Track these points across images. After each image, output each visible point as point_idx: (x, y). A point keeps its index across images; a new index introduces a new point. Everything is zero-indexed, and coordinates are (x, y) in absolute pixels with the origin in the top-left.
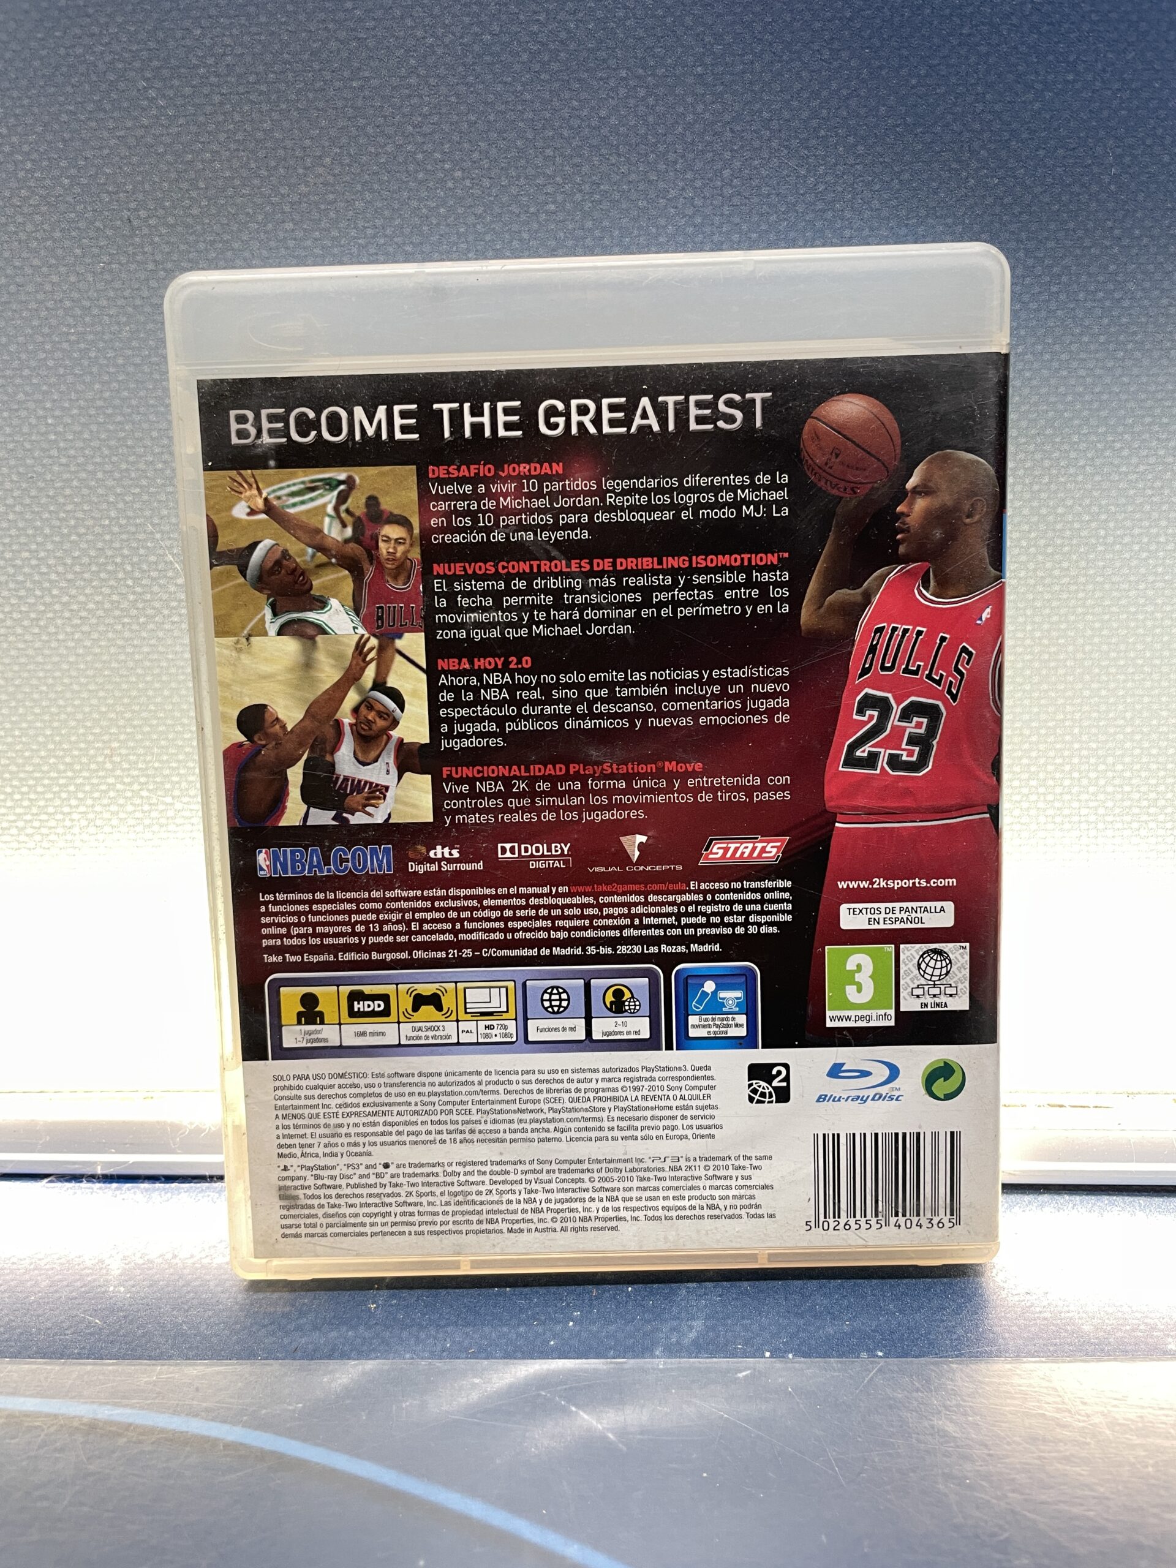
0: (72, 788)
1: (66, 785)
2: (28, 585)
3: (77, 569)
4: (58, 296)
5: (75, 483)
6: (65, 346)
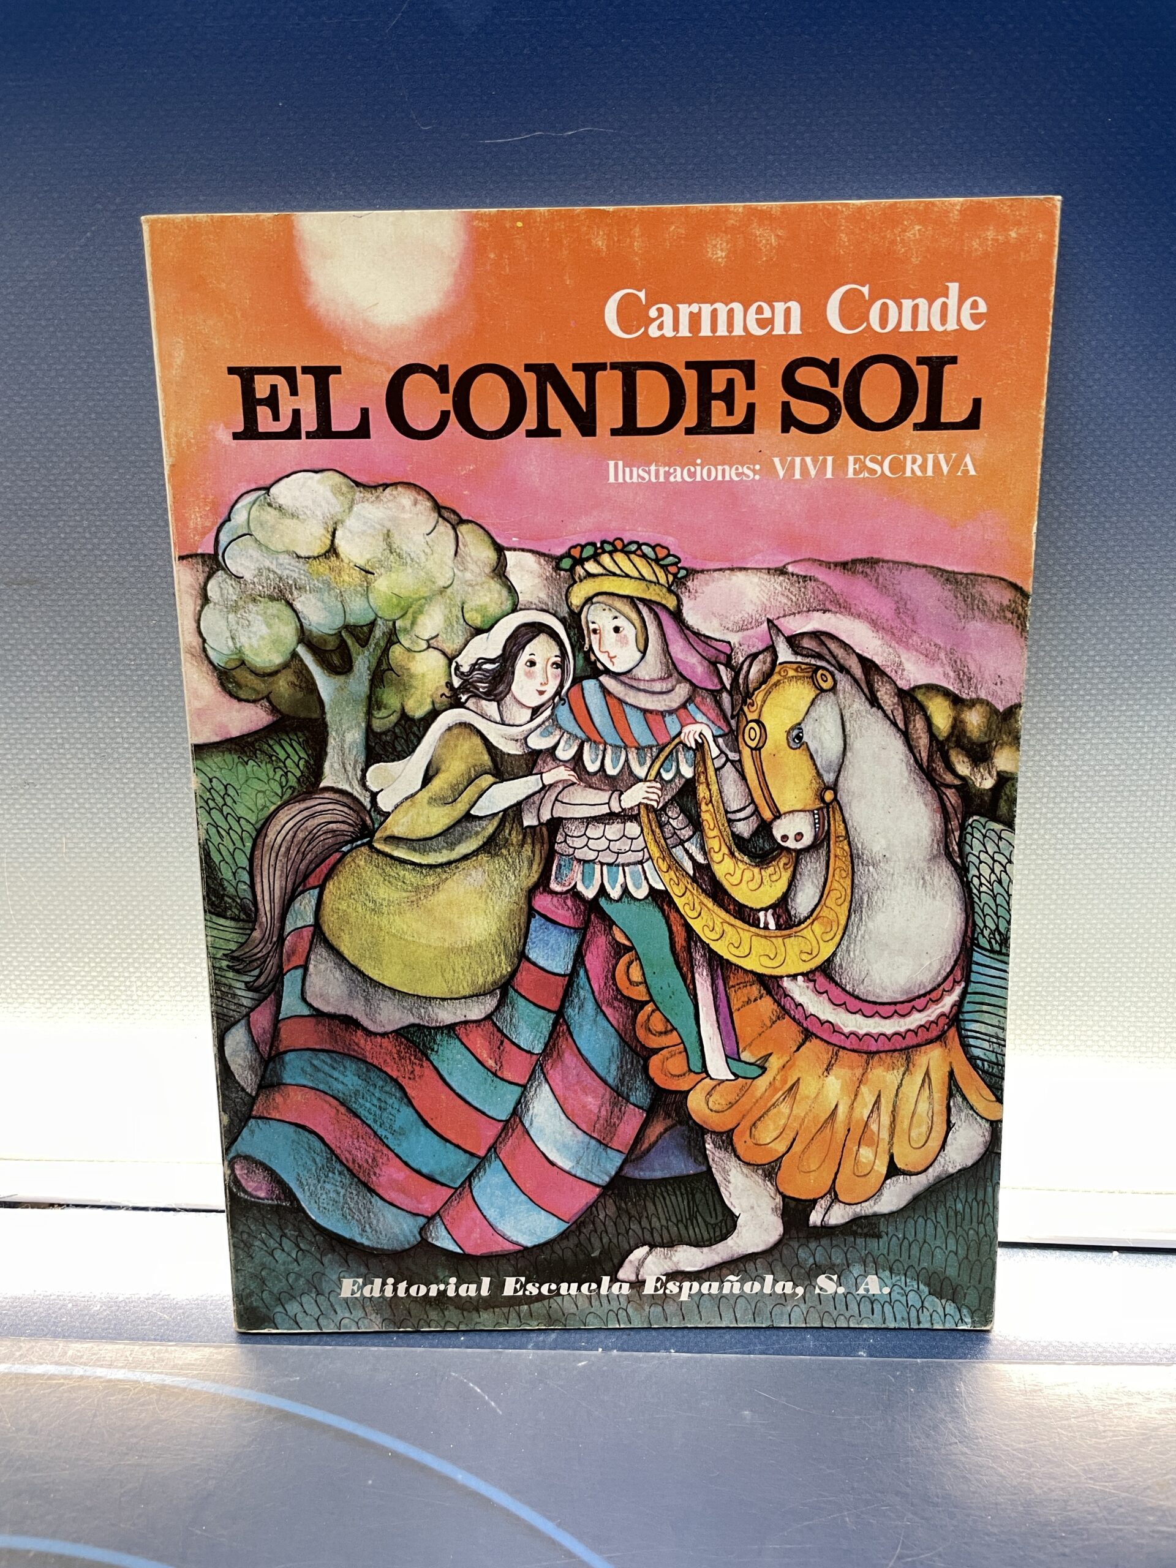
0: (130, 960)
1: (127, 958)
2: (102, 825)
3: (136, 815)
4: (123, 640)
5: (134, 760)
6: (128, 672)
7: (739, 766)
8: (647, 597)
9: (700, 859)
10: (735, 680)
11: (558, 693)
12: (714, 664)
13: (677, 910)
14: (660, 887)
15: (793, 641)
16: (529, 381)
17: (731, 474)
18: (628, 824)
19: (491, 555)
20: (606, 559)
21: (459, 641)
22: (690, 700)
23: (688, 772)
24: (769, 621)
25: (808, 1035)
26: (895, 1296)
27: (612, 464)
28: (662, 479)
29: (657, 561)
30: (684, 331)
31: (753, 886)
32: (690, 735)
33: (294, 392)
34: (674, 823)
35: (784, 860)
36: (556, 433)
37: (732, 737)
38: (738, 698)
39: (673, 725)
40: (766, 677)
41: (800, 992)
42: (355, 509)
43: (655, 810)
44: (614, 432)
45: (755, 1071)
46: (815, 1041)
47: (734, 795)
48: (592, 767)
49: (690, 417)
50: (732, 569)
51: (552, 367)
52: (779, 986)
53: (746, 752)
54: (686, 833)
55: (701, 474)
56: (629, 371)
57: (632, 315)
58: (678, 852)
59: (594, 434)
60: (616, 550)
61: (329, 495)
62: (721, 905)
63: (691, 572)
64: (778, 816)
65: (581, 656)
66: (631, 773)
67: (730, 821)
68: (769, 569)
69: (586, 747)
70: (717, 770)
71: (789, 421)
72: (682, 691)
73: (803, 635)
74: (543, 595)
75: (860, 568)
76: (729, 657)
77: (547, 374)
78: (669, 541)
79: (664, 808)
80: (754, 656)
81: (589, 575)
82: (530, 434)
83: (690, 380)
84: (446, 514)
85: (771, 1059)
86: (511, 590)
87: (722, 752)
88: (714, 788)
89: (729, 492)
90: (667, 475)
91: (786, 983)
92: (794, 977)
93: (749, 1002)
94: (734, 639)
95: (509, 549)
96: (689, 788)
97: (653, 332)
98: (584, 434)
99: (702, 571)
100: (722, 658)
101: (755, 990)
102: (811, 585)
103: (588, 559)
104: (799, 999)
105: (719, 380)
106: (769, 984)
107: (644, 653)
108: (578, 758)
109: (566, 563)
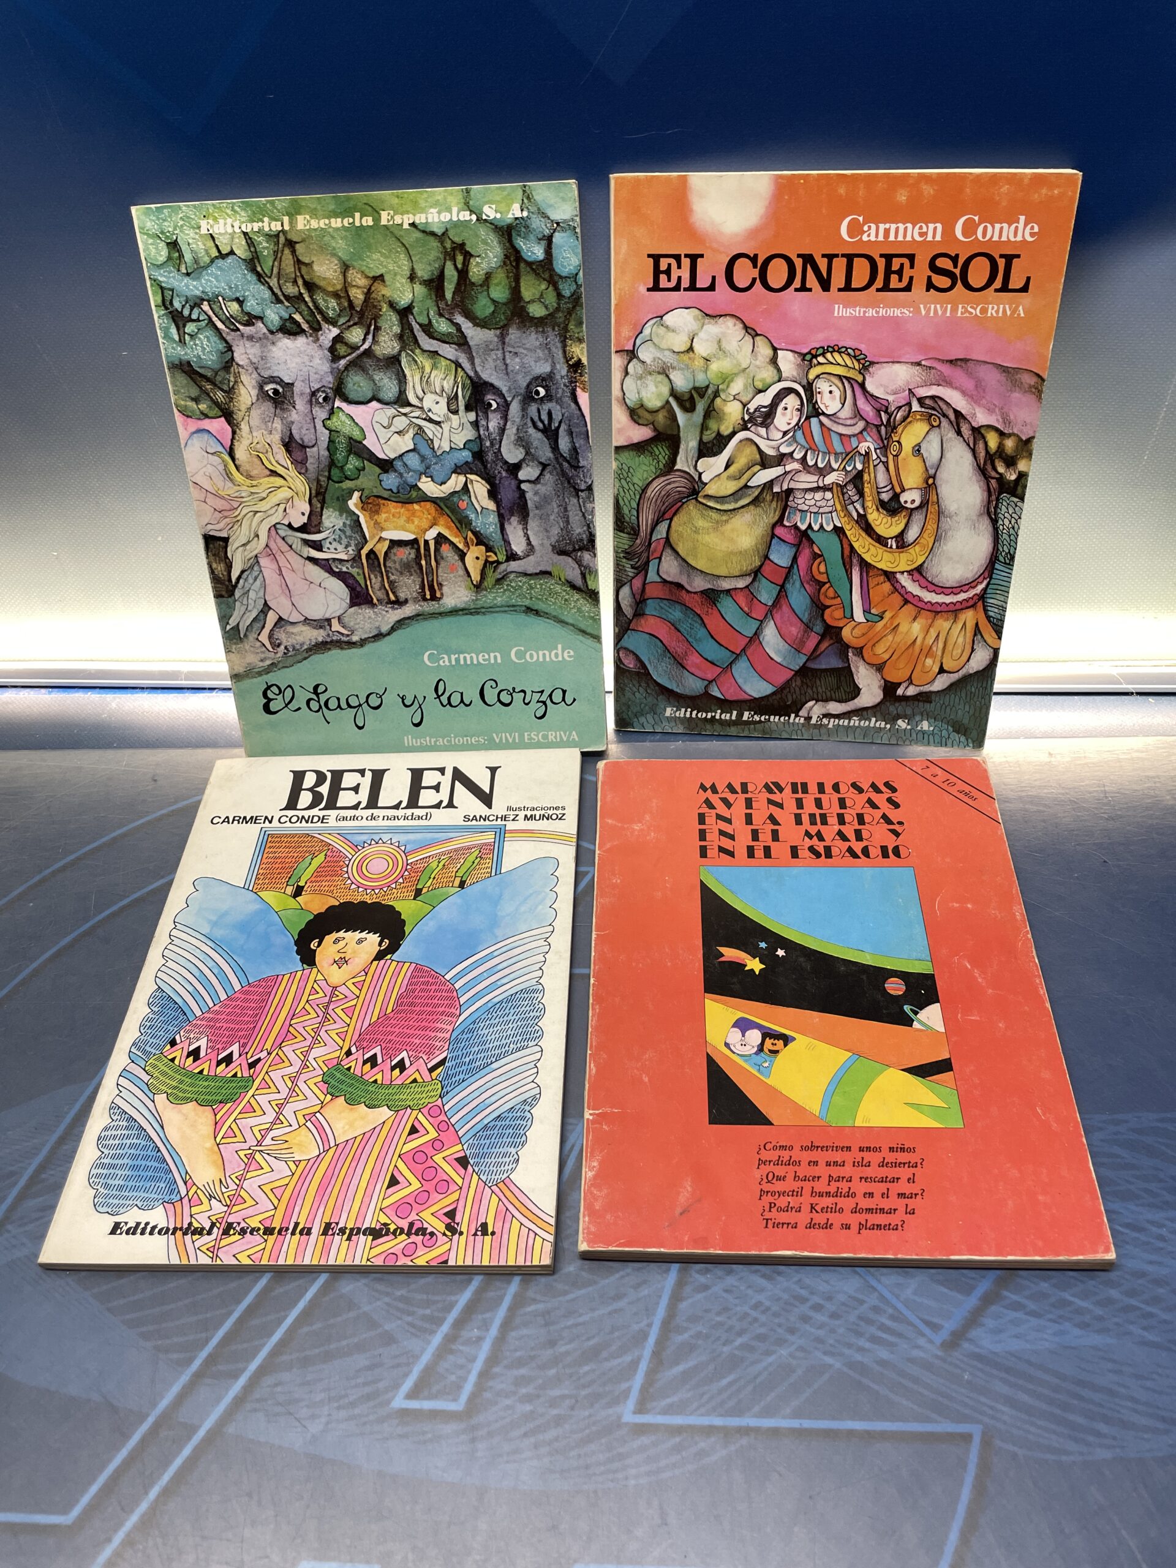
7: (886, 465)
8: (848, 375)
9: (861, 512)
10: (889, 420)
11: (797, 424)
12: (879, 411)
13: (847, 537)
14: (840, 525)
15: (921, 401)
16: (798, 263)
17: (898, 312)
18: (827, 493)
19: (770, 352)
20: (829, 355)
21: (750, 396)
22: (864, 429)
23: (859, 467)
24: (910, 390)
25: (906, 602)
26: (935, 731)
27: (837, 306)
28: (862, 314)
29: (855, 357)
30: (881, 238)
31: (887, 526)
32: (863, 448)
33: (679, 267)
34: (850, 493)
35: (904, 513)
36: (810, 290)
37: (884, 449)
38: (889, 429)
39: (854, 442)
40: (905, 419)
41: (905, 581)
42: (705, 327)
43: (841, 486)
44: (840, 290)
45: (878, 618)
46: (910, 605)
47: (882, 479)
48: (811, 463)
49: (879, 282)
50: (893, 362)
51: (811, 255)
52: (895, 577)
53: (891, 457)
54: (856, 498)
55: (882, 312)
56: (850, 258)
57: (855, 229)
58: (851, 508)
59: (829, 291)
60: (834, 351)
61: (692, 320)
62: (869, 535)
63: (872, 363)
64: (903, 490)
65: (811, 406)
66: (831, 466)
67: (879, 493)
68: (912, 363)
69: (809, 452)
70: (875, 466)
71: (930, 286)
72: (861, 425)
73: (926, 397)
74: (795, 374)
75: (959, 363)
76: (887, 408)
77: (808, 259)
78: (862, 347)
79: (845, 485)
80: (900, 408)
81: (819, 364)
82: (796, 290)
83: (881, 264)
84: (750, 331)
85: (887, 613)
86: (779, 370)
87: (878, 457)
88: (872, 475)
89: (895, 322)
90: (865, 312)
91: (898, 576)
92: (902, 573)
93: (878, 584)
94: (890, 398)
95: (780, 349)
96: (860, 475)
97: (865, 238)
98: (824, 291)
99: (878, 363)
100: (884, 408)
101: (882, 578)
102: (933, 371)
103: (819, 355)
104: (904, 583)
105: (896, 264)
106: (889, 576)
107: (843, 405)
108: (804, 458)
109: (808, 357)
